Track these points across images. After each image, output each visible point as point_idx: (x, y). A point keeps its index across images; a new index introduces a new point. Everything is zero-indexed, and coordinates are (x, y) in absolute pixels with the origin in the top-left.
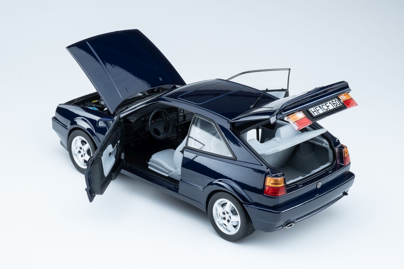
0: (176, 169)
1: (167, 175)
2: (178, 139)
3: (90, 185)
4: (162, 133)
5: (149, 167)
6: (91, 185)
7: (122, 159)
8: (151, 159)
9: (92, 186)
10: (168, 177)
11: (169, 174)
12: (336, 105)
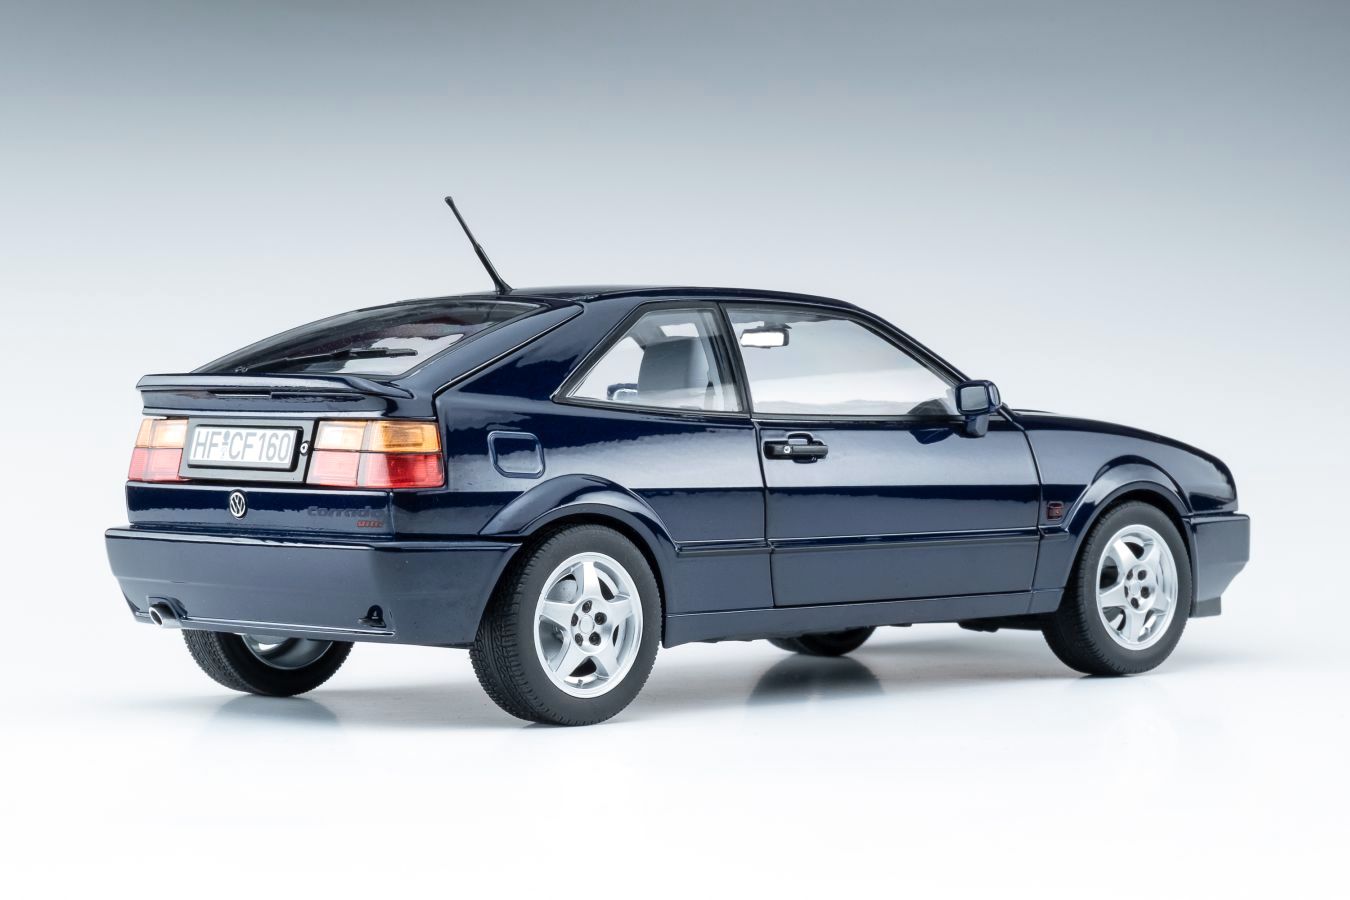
12: (271, 453)
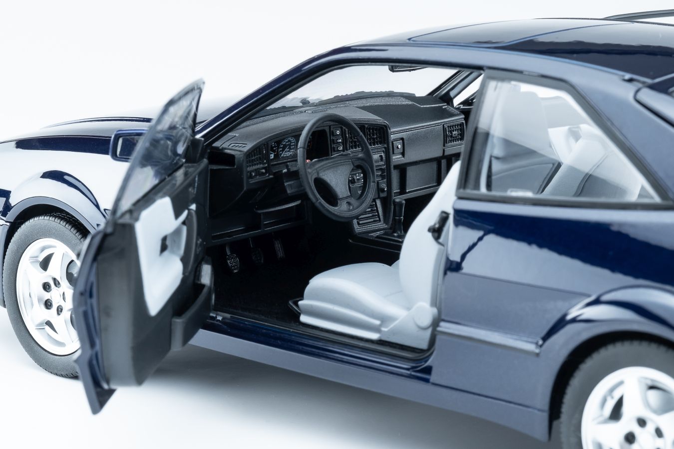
0: (409, 309)
1: (374, 336)
2: (395, 234)
3: (92, 344)
4: (342, 199)
5: (304, 319)
6: (97, 342)
7: (203, 286)
8: (308, 289)
9: (98, 347)
10: (380, 342)
11: (383, 329)
